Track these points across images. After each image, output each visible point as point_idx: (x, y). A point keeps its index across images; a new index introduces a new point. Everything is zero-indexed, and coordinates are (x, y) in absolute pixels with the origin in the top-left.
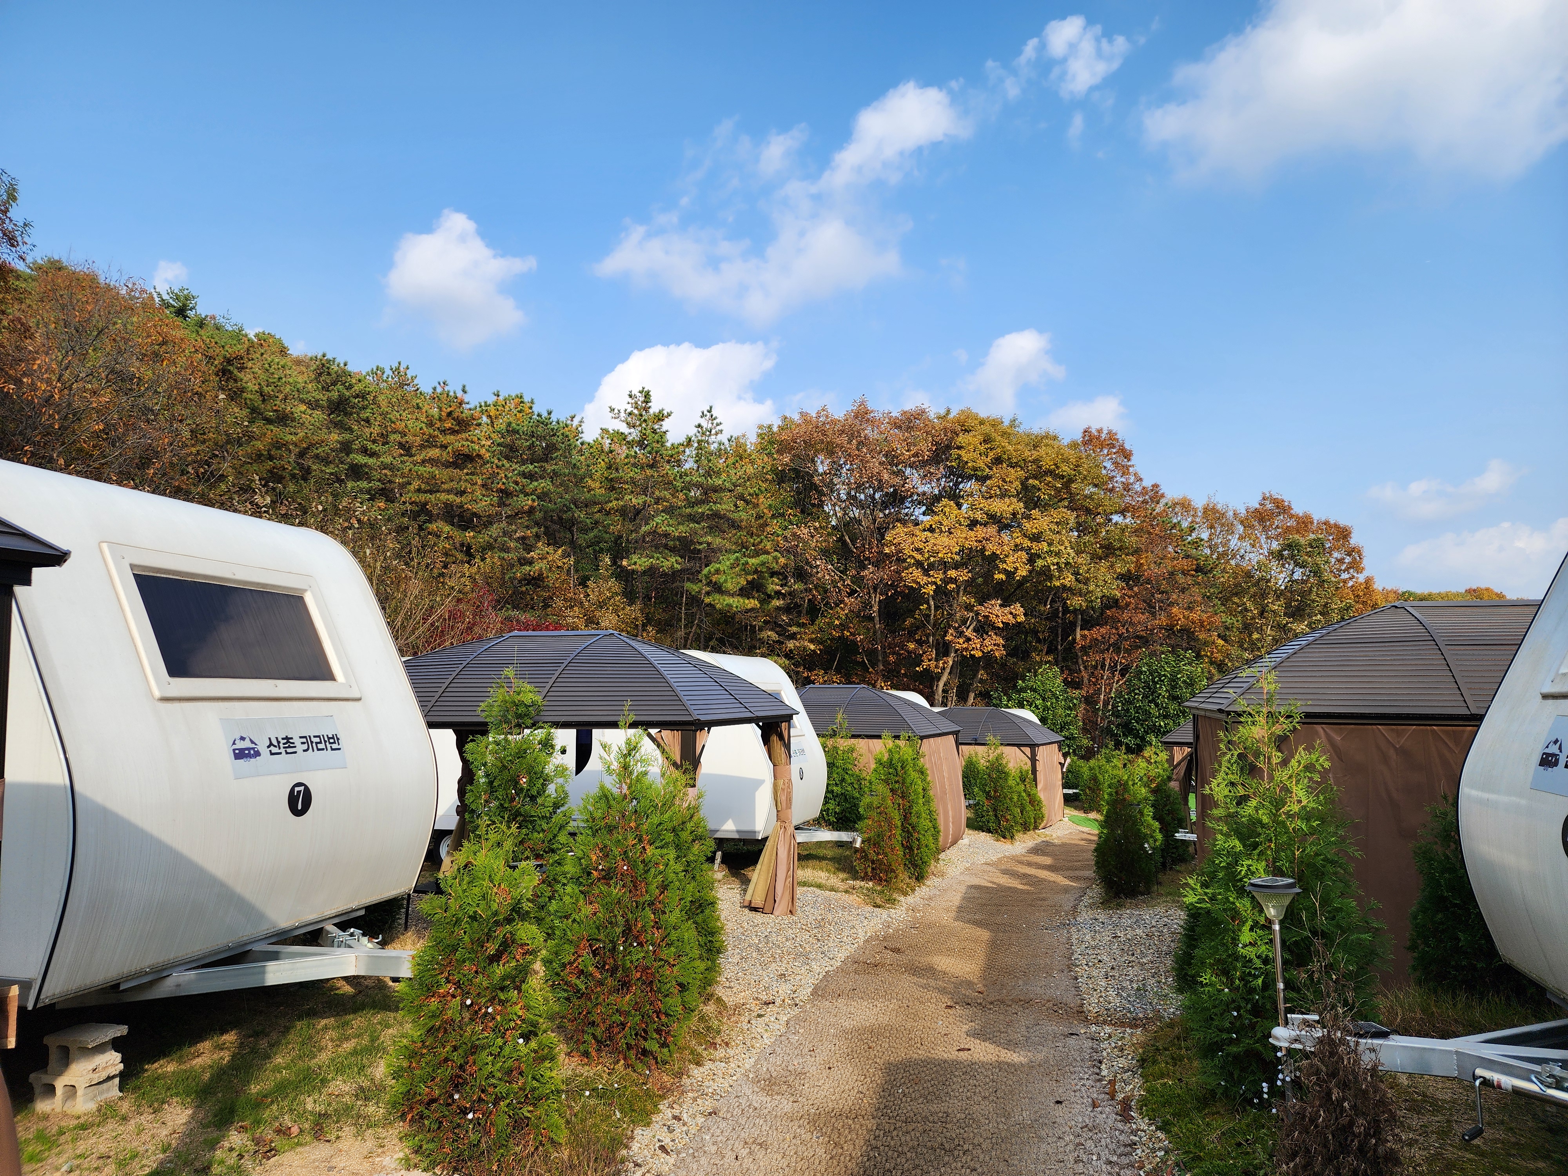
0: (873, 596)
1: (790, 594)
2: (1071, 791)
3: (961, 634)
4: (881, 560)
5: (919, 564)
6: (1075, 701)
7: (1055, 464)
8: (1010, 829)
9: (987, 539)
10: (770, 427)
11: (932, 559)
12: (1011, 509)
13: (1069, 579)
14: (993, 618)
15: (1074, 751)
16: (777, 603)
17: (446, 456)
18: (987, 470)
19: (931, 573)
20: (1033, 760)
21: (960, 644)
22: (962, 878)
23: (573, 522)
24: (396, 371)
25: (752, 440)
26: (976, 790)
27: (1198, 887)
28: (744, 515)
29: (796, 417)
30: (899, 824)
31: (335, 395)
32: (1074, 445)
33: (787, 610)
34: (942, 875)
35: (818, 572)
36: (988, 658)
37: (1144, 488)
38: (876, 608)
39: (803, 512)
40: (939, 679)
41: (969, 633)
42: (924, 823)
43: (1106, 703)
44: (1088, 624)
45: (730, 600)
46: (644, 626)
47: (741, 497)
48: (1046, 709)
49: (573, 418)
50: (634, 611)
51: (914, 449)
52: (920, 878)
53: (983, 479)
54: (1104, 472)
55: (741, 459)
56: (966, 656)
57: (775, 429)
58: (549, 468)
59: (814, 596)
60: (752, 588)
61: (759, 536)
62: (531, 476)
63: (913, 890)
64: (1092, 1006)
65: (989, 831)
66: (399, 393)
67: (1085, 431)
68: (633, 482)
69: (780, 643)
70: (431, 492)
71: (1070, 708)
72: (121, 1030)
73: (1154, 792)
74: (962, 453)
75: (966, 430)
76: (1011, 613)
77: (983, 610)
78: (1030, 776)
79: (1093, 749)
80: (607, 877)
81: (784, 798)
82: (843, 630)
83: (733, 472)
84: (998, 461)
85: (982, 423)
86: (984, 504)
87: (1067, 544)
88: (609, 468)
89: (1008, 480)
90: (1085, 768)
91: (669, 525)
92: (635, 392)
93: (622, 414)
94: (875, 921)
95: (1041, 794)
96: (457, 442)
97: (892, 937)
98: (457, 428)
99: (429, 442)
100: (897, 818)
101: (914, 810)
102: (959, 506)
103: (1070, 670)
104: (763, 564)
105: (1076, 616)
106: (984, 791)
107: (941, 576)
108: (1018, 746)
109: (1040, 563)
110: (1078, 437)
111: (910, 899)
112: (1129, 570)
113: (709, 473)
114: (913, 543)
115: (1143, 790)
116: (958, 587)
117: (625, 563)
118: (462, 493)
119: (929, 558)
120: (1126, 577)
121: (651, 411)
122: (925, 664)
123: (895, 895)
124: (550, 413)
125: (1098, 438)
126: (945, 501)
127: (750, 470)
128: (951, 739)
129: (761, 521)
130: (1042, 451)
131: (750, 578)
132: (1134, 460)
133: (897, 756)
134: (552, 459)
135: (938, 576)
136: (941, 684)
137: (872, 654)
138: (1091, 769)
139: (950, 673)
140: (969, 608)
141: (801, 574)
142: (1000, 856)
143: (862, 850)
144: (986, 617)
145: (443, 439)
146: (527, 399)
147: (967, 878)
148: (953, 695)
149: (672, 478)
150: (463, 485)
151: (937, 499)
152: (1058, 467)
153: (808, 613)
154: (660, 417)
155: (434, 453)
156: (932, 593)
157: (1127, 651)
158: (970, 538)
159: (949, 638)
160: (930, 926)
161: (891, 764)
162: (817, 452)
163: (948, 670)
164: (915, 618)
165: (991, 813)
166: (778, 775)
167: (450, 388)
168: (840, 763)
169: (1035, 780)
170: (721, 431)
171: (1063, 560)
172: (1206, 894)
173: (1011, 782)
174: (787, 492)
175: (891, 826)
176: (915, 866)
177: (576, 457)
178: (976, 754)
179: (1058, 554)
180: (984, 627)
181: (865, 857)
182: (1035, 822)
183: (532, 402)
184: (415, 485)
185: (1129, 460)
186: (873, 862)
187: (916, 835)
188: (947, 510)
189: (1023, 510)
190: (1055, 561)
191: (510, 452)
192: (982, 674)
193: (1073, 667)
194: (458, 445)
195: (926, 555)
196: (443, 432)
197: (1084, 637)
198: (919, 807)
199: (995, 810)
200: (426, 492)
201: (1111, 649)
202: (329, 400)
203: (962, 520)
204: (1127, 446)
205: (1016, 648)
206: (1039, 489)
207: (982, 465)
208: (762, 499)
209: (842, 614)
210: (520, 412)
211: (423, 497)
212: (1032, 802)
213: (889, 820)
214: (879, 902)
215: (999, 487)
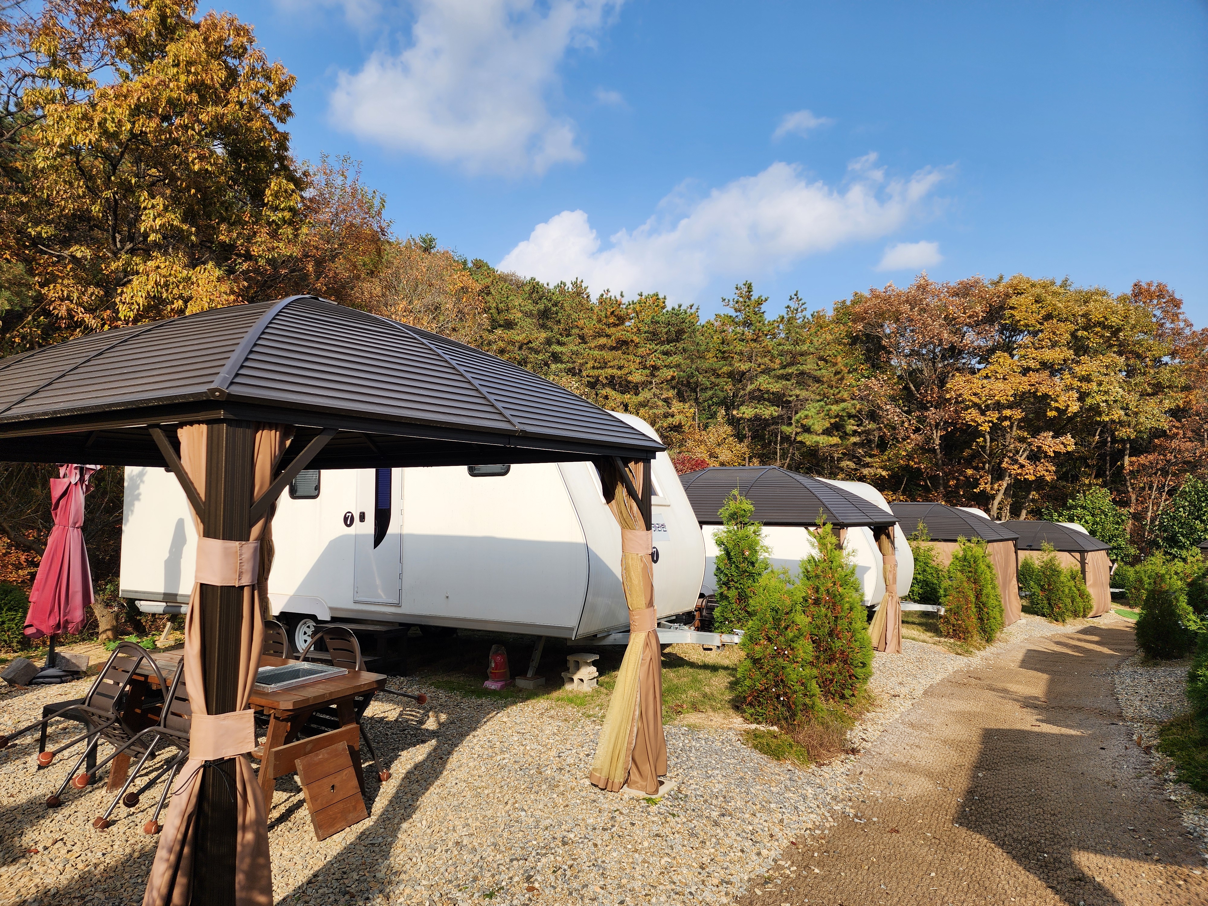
0: (935, 432)
1: (863, 432)
2: (1117, 590)
3: (1016, 462)
4: (941, 403)
5: (976, 405)
6: (1123, 517)
7: (1104, 317)
8: (1062, 614)
9: (1040, 384)
10: (844, 302)
11: (989, 402)
12: (1062, 357)
13: (1118, 414)
14: (1045, 448)
15: (1122, 558)
16: (854, 439)
17: (611, 342)
18: (1039, 326)
19: (988, 413)
20: (1083, 563)
21: (1015, 469)
22: (1022, 644)
23: (697, 384)
24: (575, 284)
25: (830, 313)
26: (1032, 583)
27: (1198, 620)
28: (826, 373)
29: (867, 294)
30: (974, 600)
31: (541, 307)
32: (1123, 299)
33: (861, 445)
34: (1006, 641)
35: (888, 415)
36: (1040, 482)
37: (1194, 332)
38: (938, 442)
39: (873, 366)
40: (994, 499)
41: (1022, 460)
42: (992, 602)
43: (1153, 520)
44: (1136, 451)
45: (816, 438)
46: (750, 458)
47: (821, 358)
48: (1095, 523)
49: (691, 306)
50: (743, 448)
51: (969, 312)
52: (989, 640)
53: (1035, 334)
54: (1154, 320)
55: (821, 328)
56: (1020, 480)
57: (848, 303)
58: (680, 345)
59: (884, 433)
60: (836, 428)
61: (837, 388)
62: (666, 353)
63: (984, 648)
64: (1129, 713)
65: (1043, 615)
66: (577, 300)
67: (1136, 285)
68: (741, 353)
69: (856, 470)
70: (601, 368)
71: (1118, 523)
72: (597, 657)
73: (1189, 585)
74: (1015, 313)
75: (1018, 293)
76: (1063, 443)
77: (1036, 442)
78: (1080, 575)
79: (1140, 557)
80: (817, 602)
81: (891, 577)
82: (909, 460)
83: (815, 340)
84: (1048, 317)
85: (1033, 286)
86: (1034, 353)
87: (1115, 384)
88: (723, 343)
89: (1058, 333)
90: (1130, 572)
91: (769, 383)
92: (741, 285)
93: (731, 303)
94: (958, 662)
95: (1091, 589)
96: (617, 333)
97: (973, 672)
98: (617, 322)
99: (599, 334)
100: (972, 596)
101: (984, 592)
102: (1012, 356)
103: (1118, 491)
104: (844, 410)
105: (1125, 445)
106: (1039, 585)
107: (997, 415)
108: (1069, 551)
109: (1089, 401)
110: (1128, 291)
111: (983, 653)
112: (1178, 406)
113: (796, 343)
114: (971, 389)
115: (1179, 583)
116: (1012, 424)
117: (735, 412)
118: (620, 368)
119: (986, 401)
120: (1176, 413)
121: (752, 298)
122: (982, 487)
123: (971, 649)
124: (680, 306)
125: (1148, 291)
126: (998, 353)
127: (829, 337)
128: (1011, 544)
129: (839, 376)
130: (1091, 305)
131: (833, 421)
132: (1184, 308)
133: (970, 553)
134: (681, 339)
135: (994, 416)
136: (996, 502)
137: (934, 479)
138: (1136, 572)
139: (1004, 494)
140: (1022, 440)
141: (873, 416)
142: (1053, 633)
143: (945, 617)
144: (1039, 447)
145: (608, 331)
146: (661, 296)
147: (1027, 645)
148: (1006, 512)
149: (770, 348)
150: (622, 362)
151: (992, 351)
152: (1106, 319)
153: (878, 446)
154: (759, 303)
155: (603, 341)
156: (988, 429)
157: (1174, 474)
158: (1024, 384)
159: (1004, 465)
160: (1001, 668)
161: (965, 559)
162: (885, 319)
163: (1002, 491)
164: (972, 449)
165: (1045, 602)
166: (886, 562)
167: (612, 294)
168: (921, 558)
169: (1084, 578)
170: (805, 309)
171: (1112, 398)
172: (1204, 625)
173: (1062, 578)
174: (859, 351)
175: (967, 602)
176: (985, 631)
177: (699, 338)
178: (1031, 557)
179: (1106, 393)
180: (1035, 457)
181: (948, 622)
182: (1084, 611)
183: (665, 298)
184: (590, 364)
185: (1179, 308)
186: (954, 625)
187: (986, 610)
188: (1001, 360)
189: (1073, 357)
190: (1104, 399)
191: (653, 336)
192: (1034, 495)
193: (1122, 488)
194: (618, 335)
195: (984, 399)
196: (609, 326)
197: (1132, 463)
198: (988, 589)
199: (1049, 599)
200: (598, 368)
201: (1159, 473)
202: (539, 310)
203: (1015, 368)
204: (1177, 296)
205: (1066, 474)
206: (1088, 338)
207: (1033, 322)
208: (839, 359)
209: (909, 448)
210: (657, 306)
211: (596, 372)
212: (1082, 595)
213: (966, 598)
214: (959, 651)
215: (1049, 339)
